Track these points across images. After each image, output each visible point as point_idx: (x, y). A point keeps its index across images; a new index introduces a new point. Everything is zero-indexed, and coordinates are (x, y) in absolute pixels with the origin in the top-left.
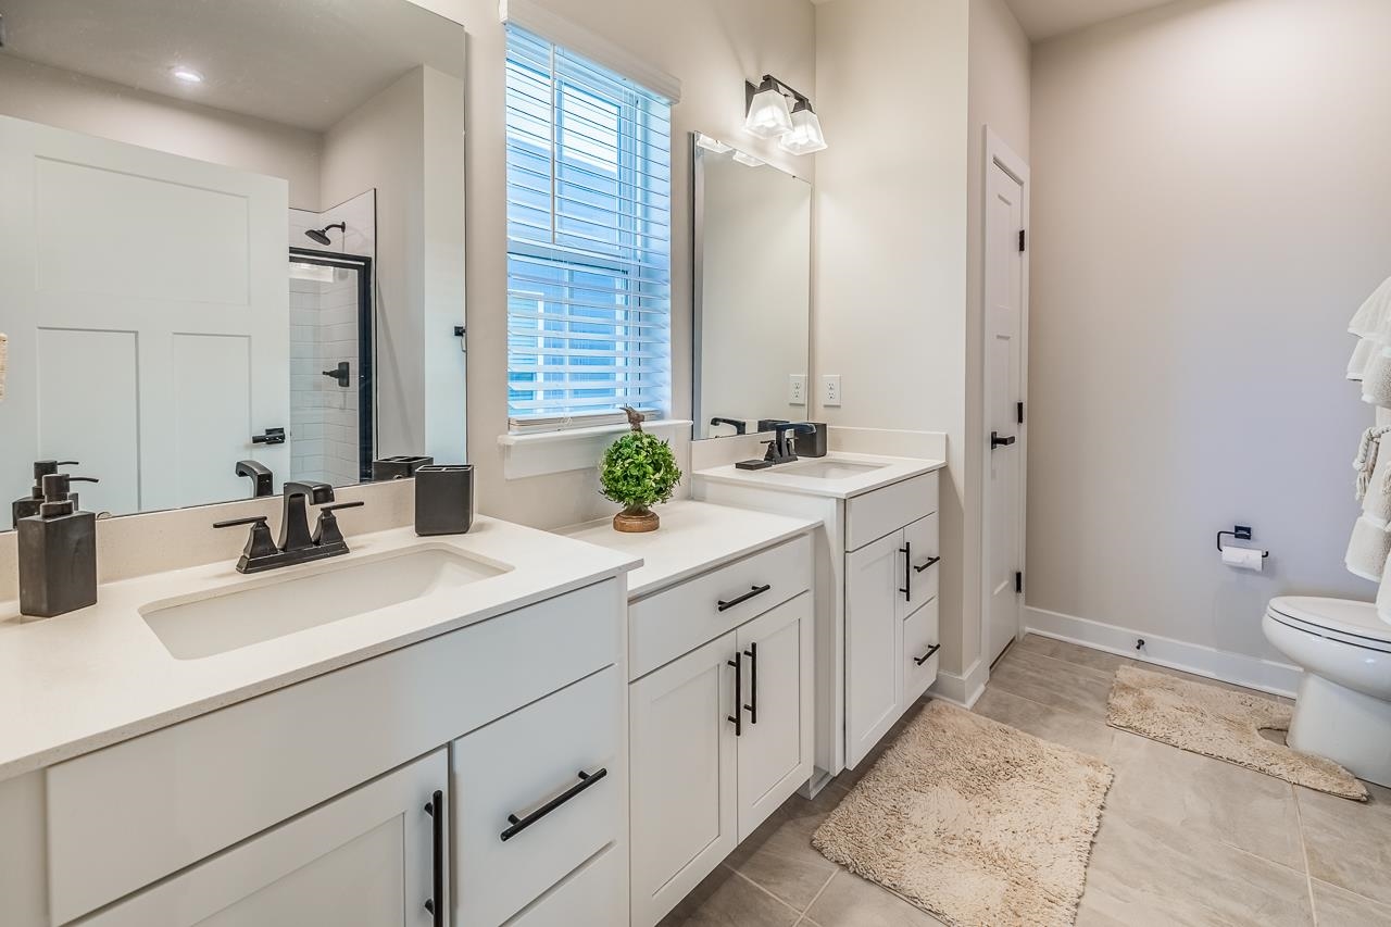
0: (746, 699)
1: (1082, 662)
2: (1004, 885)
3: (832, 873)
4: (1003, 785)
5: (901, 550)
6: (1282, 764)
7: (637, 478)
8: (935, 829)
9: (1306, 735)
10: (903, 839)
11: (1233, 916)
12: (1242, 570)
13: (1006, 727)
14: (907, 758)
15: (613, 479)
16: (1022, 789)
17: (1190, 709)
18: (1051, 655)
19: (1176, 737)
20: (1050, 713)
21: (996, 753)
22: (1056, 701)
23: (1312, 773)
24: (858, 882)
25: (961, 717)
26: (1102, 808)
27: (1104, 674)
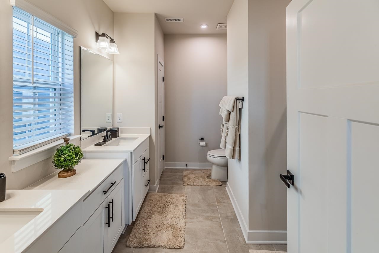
0: (111, 216)
1: (177, 172)
2: (172, 232)
3: (133, 251)
4: (167, 208)
5: (143, 160)
6: (210, 183)
7: (70, 160)
8: (155, 226)
9: (213, 176)
10: (149, 233)
11: (208, 216)
12: (202, 146)
13: (165, 194)
14: (145, 211)
15: (60, 162)
16: (171, 208)
17: (196, 177)
18: (171, 173)
19: (195, 184)
20: (173, 187)
21: (164, 201)
22: (173, 184)
23: (214, 183)
24: (140, 249)
25: (156, 195)
26: (186, 205)
27: (181, 174)
